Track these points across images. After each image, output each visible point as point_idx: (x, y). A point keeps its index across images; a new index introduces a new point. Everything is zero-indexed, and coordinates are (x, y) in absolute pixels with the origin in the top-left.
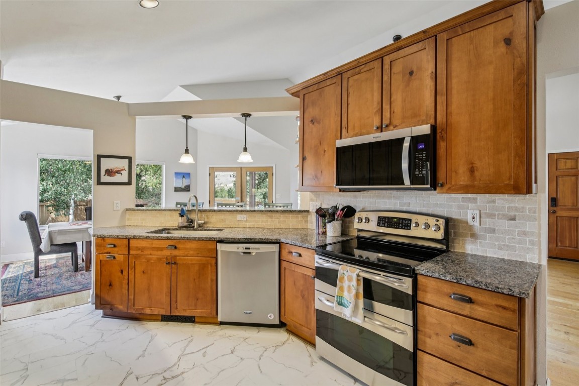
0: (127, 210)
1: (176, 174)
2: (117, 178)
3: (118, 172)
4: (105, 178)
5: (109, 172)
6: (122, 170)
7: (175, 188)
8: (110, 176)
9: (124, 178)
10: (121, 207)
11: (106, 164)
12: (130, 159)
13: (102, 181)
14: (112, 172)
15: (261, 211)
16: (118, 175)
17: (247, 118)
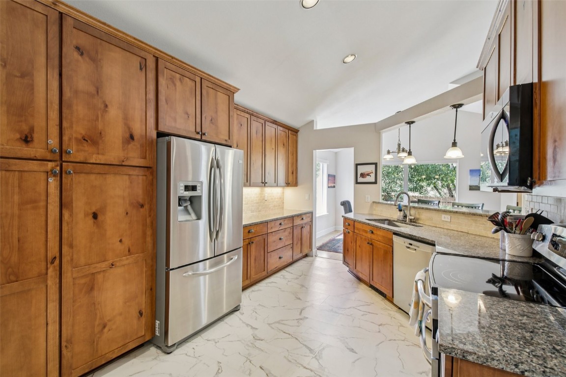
0: (374, 202)
1: (471, 171)
2: (368, 179)
3: (368, 175)
4: (360, 180)
5: (363, 175)
6: (371, 173)
7: (470, 186)
8: (363, 177)
9: (371, 179)
10: (370, 199)
11: (361, 169)
12: (376, 164)
13: (358, 181)
14: (365, 175)
15: (463, 213)
16: (368, 177)
17: (458, 109)
